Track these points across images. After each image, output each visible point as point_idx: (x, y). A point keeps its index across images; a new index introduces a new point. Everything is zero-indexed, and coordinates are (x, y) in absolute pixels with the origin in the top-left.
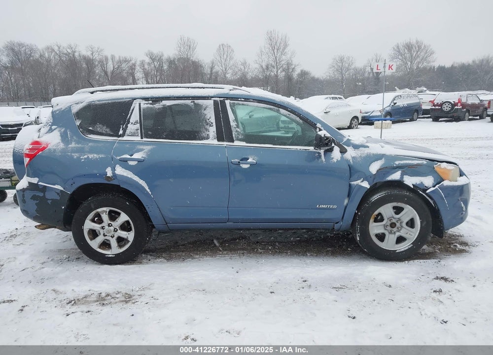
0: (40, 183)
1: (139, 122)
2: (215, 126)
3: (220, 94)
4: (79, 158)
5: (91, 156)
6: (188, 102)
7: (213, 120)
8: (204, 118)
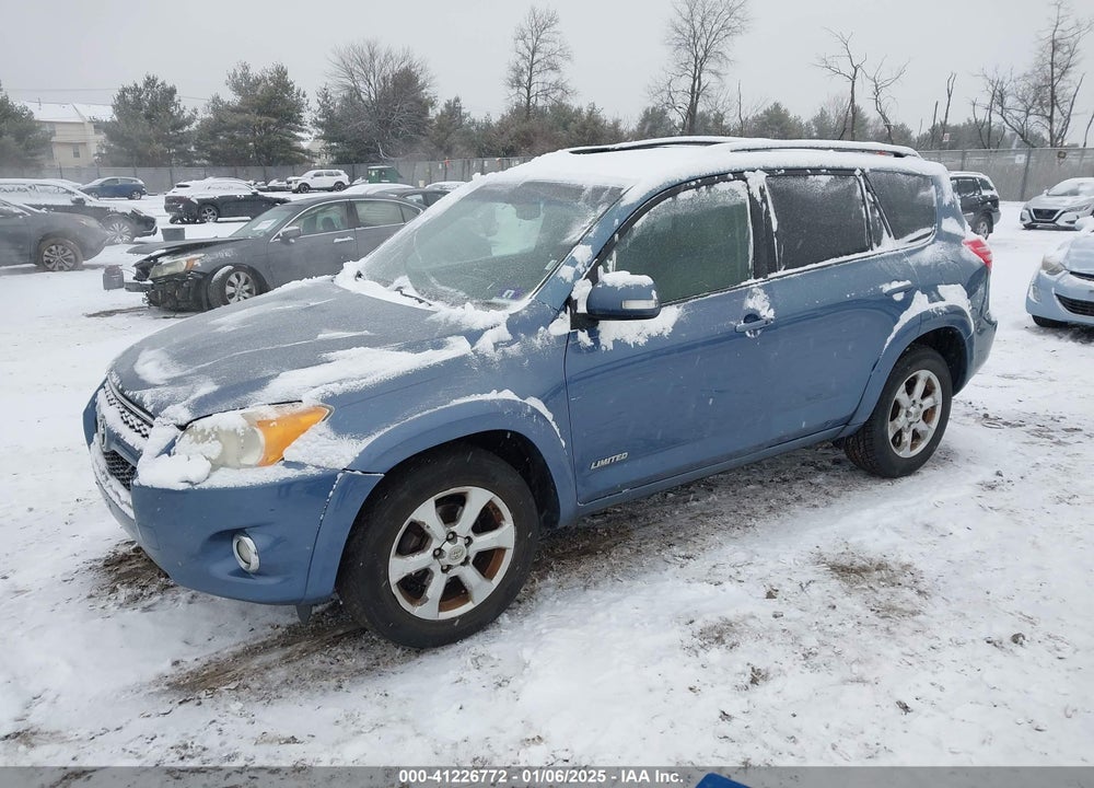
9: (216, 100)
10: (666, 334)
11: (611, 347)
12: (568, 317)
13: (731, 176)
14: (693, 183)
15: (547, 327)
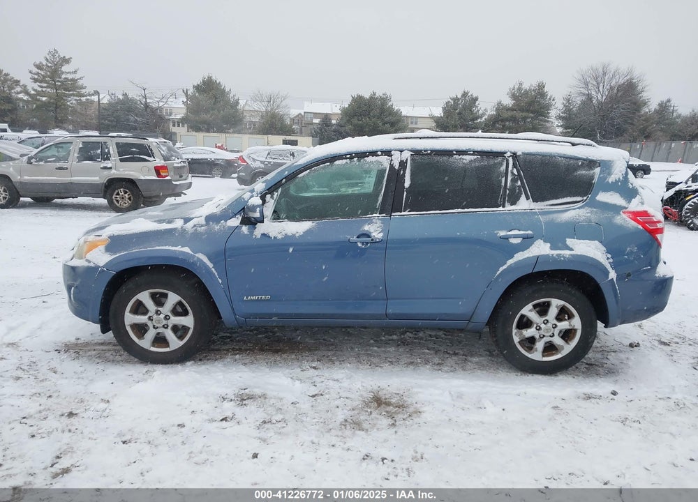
9: (499, 103)
10: (297, 235)
11: (259, 236)
12: (240, 218)
13: (380, 153)
14: (348, 156)
15: (226, 221)
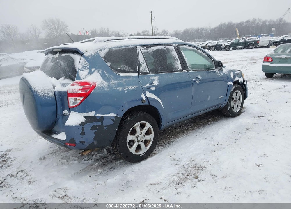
0: (97, 115)
1: (144, 62)
2: (179, 61)
3: (175, 42)
4: (123, 90)
5: (130, 88)
6: (163, 47)
7: (177, 58)
8: (173, 57)
